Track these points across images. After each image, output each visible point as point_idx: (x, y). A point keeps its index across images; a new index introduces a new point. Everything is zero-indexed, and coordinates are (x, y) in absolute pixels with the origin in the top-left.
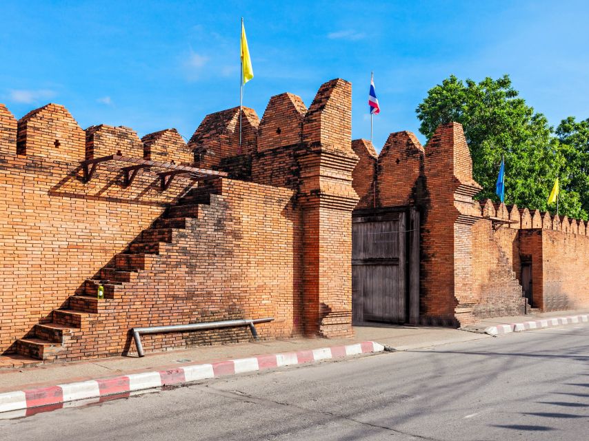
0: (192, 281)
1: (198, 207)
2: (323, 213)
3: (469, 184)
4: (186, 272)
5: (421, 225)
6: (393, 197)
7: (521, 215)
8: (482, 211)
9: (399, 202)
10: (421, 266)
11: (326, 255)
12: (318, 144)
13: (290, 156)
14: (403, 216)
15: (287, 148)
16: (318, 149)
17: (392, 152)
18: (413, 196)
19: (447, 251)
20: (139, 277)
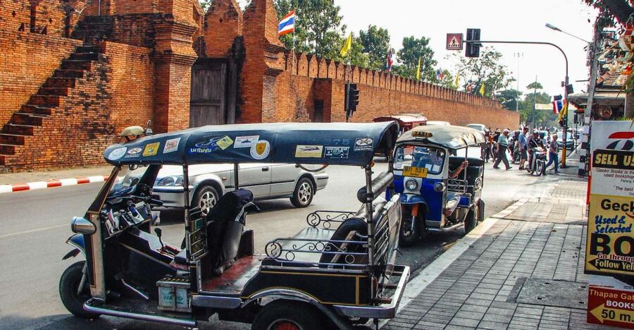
0: (87, 115)
1: (90, 62)
2: (172, 68)
3: (276, 44)
4: (83, 109)
5: (238, 74)
6: (216, 50)
7: (319, 64)
8: (286, 61)
9: (221, 55)
10: (237, 108)
11: (173, 99)
12: (171, 16)
13: (147, 20)
14: (224, 66)
15: (146, 15)
16: (171, 20)
17: (216, 12)
18: (233, 50)
19: (257, 96)
20: (56, 112)
